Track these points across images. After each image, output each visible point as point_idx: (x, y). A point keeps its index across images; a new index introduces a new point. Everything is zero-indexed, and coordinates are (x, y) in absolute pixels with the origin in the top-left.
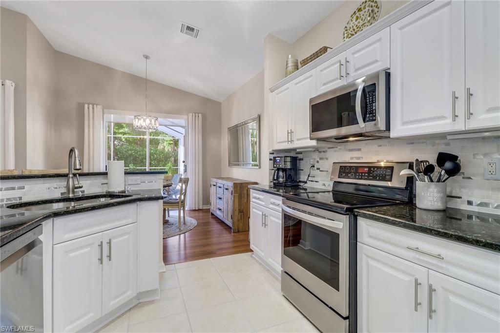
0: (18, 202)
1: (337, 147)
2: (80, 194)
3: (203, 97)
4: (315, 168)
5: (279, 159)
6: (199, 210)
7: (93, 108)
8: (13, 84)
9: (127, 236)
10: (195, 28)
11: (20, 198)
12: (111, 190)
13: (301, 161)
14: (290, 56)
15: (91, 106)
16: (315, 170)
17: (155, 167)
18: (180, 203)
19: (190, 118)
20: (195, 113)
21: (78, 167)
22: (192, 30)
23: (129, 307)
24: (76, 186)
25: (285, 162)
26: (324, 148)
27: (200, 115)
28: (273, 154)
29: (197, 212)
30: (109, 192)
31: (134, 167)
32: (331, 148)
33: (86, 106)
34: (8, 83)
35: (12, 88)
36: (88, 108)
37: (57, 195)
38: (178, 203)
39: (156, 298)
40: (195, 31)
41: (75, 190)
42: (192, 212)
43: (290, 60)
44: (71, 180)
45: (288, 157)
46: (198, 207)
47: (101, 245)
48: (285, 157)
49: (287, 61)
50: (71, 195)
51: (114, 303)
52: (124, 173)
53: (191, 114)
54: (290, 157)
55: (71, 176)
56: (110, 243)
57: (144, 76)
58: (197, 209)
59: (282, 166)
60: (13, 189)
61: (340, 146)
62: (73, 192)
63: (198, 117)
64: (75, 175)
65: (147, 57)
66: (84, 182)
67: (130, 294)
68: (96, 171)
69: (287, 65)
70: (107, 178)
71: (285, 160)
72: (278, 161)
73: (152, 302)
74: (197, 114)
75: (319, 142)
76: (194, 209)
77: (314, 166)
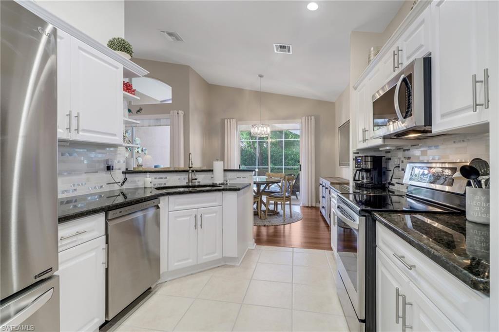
0: (163, 186)
1: (418, 145)
2: (197, 184)
3: (316, 100)
4: (400, 169)
5: (360, 158)
6: (312, 207)
7: (230, 122)
8: (183, 113)
9: (215, 215)
10: (286, 45)
11: (165, 184)
12: (215, 182)
13: (390, 161)
14: (372, 49)
15: (229, 120)
16: (399, 171)
17: (292, 166)
18: (285, 198)
19: (303, 120)
20: (308, 117)
21: (191, 166)
22: (285, 47)
23: (218, 265)
24: (194, 178)
25: (365, 162)
26: (407, 146)
27: (313, 117)
28: (358, 153)
29: (310, 209)
30: (213, 184)
31: (273, 166)
32: (413, 146)
33: (226, 120)
34: (180, 112)
35: (182, 115)
36: (227, 122)
37: (184, 184)
38: (283, 197)
39: (237, 265)
40: (287, 48)
41: (193, 181)
42: (306, 209)
43: (372, 52)
44: (190, 174)
45: (368, 156)
46: (311, 204)
47: (196, 217)
48: (365, 156)
49: (369, 55)
50: (190, 184)
51: (205, 258)
52: (223, 170)
53: (304, 117)
54: (371, 156)
55: (190, 171)
56: (201, 216)
57: (259, 90)
58: (310, 206)
59: (363, 166)
60: (162, 178)
61: (421, 143)
62: (192, 182)
63: (311, 119)
64: (193, 171)
65: (261, 76)
66: (199, 176)
67: (217, 255)
68: (232, 168)
69: (369, 58)
70: (213, 174)
71: (365, 159)
72: (359, 161)
73: (233, 266)
74: (309, 117)
75: (386, 140)
76: (307, 205)
77: (399, 167)
